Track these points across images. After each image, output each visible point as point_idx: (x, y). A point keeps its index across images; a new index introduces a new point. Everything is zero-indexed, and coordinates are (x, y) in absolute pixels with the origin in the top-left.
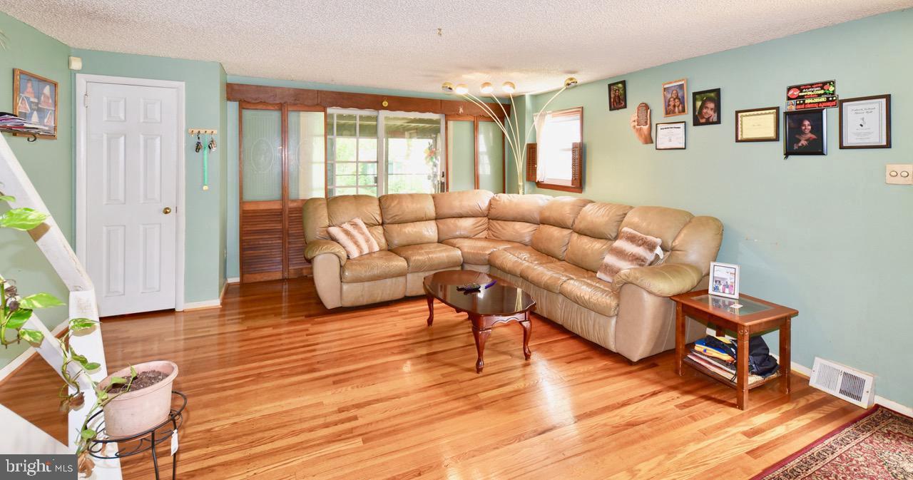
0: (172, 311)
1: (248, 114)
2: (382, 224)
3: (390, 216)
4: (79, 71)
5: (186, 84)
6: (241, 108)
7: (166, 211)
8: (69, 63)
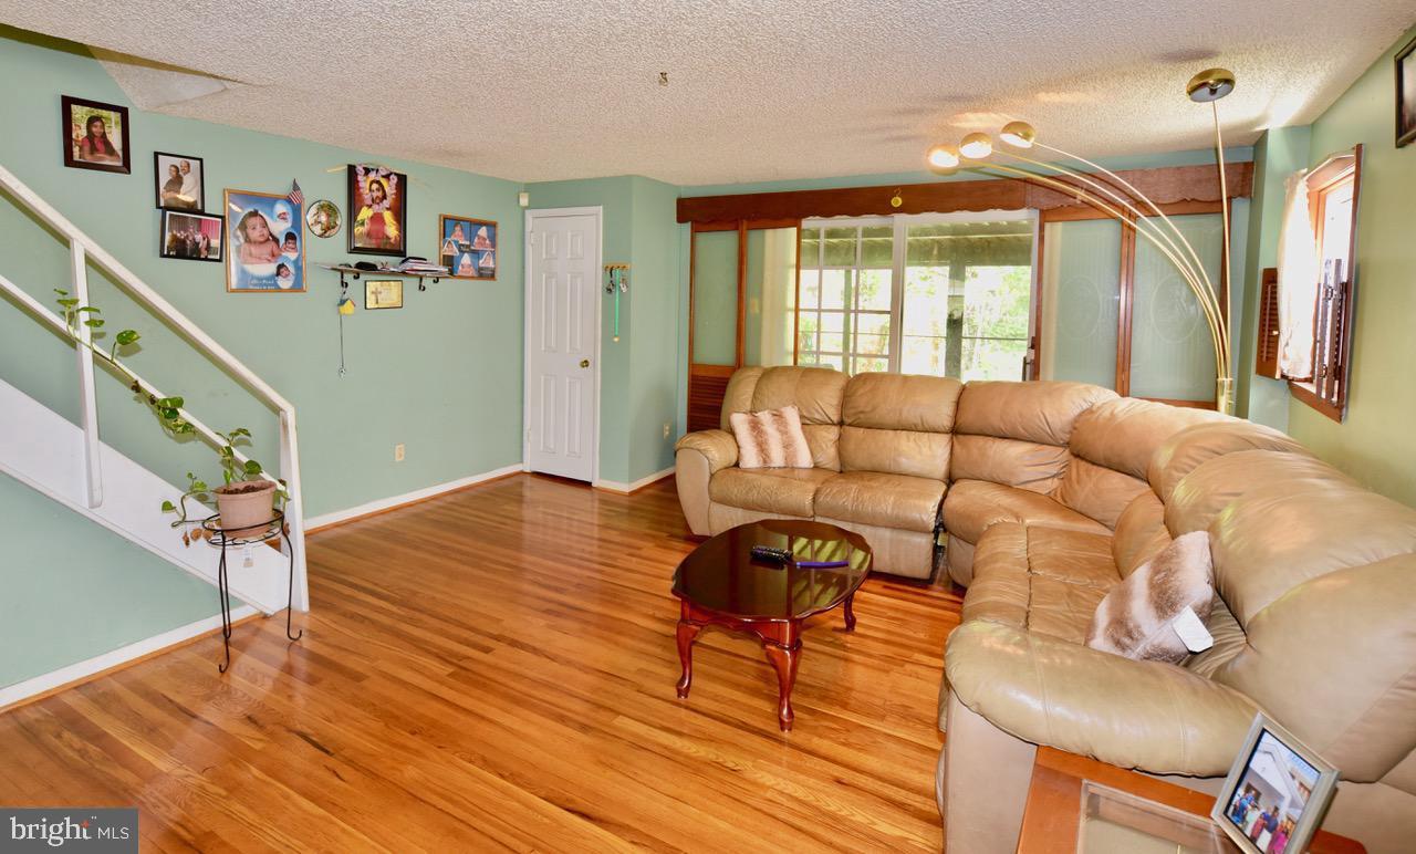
0: (587, 485)
1: (703, 239)
2: (841, 423)
3: (853, 411)
4: (527, 208)
5: (604, 209)
6: (695, 231)
7: (585, 364)
8: (519, 202)
